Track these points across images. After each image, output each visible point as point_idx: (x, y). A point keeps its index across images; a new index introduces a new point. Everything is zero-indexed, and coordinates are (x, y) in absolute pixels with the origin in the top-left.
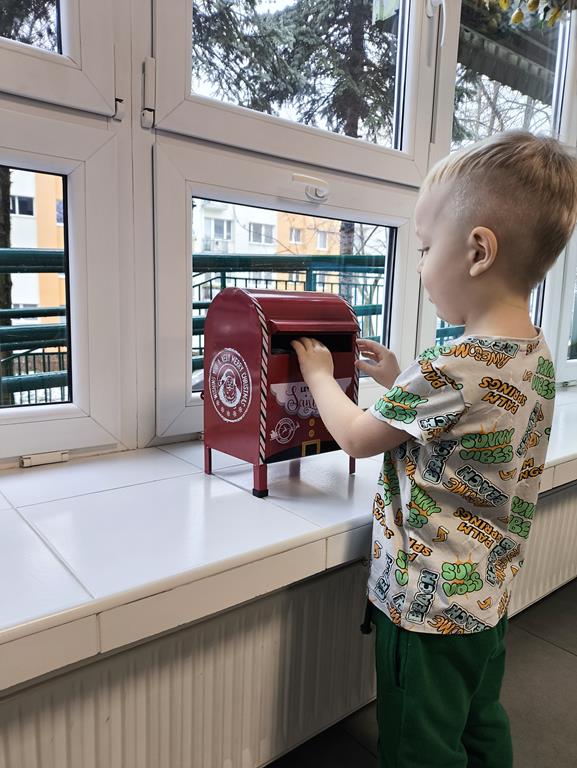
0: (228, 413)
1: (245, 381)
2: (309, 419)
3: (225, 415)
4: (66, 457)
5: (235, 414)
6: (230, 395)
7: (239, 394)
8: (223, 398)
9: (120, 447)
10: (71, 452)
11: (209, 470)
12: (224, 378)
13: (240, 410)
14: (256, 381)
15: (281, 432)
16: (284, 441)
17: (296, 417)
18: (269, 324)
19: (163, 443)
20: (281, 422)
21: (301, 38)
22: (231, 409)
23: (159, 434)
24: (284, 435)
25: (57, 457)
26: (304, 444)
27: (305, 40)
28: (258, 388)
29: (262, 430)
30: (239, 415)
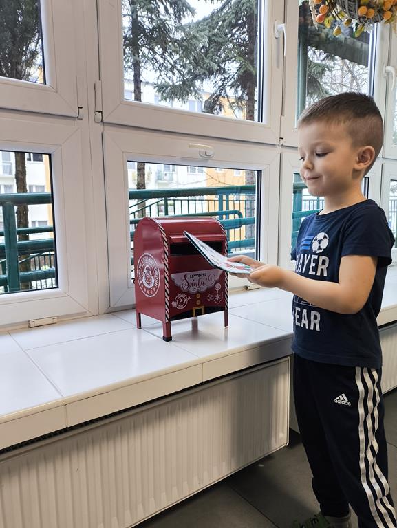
0: (148, 292)
1: (156, 272)
2: (196, 294)
3: (146, 292)
4: (55, 320)
5: (151, 292)
6: (149, 281)
7: (153, 280)
8: (145, 283)
9: (88, 314)
10: (58, 317)
11: (139, 326)
12: (145, 271)
13: (154, 289)
14: (162, 272)
15: (179, 302)
16: (181, 307)
17: (188, 293)
18: (169, 239)
19: (114, 311)
20: (179, 296)
21: (213, 38)
22: (149, 289)
23: (112, 306)
24: (181, 304)
25: (50, 321)
26: (194, 309)
27: (216, 39)
28: (163, 276)
29: (166, 301)
30: (154, 292)
